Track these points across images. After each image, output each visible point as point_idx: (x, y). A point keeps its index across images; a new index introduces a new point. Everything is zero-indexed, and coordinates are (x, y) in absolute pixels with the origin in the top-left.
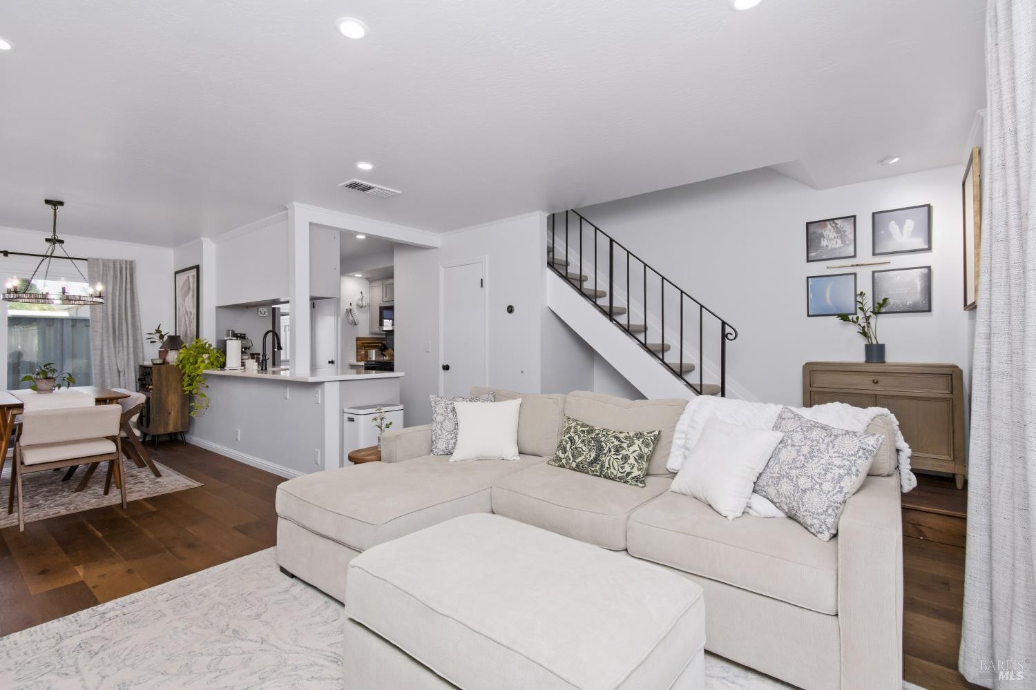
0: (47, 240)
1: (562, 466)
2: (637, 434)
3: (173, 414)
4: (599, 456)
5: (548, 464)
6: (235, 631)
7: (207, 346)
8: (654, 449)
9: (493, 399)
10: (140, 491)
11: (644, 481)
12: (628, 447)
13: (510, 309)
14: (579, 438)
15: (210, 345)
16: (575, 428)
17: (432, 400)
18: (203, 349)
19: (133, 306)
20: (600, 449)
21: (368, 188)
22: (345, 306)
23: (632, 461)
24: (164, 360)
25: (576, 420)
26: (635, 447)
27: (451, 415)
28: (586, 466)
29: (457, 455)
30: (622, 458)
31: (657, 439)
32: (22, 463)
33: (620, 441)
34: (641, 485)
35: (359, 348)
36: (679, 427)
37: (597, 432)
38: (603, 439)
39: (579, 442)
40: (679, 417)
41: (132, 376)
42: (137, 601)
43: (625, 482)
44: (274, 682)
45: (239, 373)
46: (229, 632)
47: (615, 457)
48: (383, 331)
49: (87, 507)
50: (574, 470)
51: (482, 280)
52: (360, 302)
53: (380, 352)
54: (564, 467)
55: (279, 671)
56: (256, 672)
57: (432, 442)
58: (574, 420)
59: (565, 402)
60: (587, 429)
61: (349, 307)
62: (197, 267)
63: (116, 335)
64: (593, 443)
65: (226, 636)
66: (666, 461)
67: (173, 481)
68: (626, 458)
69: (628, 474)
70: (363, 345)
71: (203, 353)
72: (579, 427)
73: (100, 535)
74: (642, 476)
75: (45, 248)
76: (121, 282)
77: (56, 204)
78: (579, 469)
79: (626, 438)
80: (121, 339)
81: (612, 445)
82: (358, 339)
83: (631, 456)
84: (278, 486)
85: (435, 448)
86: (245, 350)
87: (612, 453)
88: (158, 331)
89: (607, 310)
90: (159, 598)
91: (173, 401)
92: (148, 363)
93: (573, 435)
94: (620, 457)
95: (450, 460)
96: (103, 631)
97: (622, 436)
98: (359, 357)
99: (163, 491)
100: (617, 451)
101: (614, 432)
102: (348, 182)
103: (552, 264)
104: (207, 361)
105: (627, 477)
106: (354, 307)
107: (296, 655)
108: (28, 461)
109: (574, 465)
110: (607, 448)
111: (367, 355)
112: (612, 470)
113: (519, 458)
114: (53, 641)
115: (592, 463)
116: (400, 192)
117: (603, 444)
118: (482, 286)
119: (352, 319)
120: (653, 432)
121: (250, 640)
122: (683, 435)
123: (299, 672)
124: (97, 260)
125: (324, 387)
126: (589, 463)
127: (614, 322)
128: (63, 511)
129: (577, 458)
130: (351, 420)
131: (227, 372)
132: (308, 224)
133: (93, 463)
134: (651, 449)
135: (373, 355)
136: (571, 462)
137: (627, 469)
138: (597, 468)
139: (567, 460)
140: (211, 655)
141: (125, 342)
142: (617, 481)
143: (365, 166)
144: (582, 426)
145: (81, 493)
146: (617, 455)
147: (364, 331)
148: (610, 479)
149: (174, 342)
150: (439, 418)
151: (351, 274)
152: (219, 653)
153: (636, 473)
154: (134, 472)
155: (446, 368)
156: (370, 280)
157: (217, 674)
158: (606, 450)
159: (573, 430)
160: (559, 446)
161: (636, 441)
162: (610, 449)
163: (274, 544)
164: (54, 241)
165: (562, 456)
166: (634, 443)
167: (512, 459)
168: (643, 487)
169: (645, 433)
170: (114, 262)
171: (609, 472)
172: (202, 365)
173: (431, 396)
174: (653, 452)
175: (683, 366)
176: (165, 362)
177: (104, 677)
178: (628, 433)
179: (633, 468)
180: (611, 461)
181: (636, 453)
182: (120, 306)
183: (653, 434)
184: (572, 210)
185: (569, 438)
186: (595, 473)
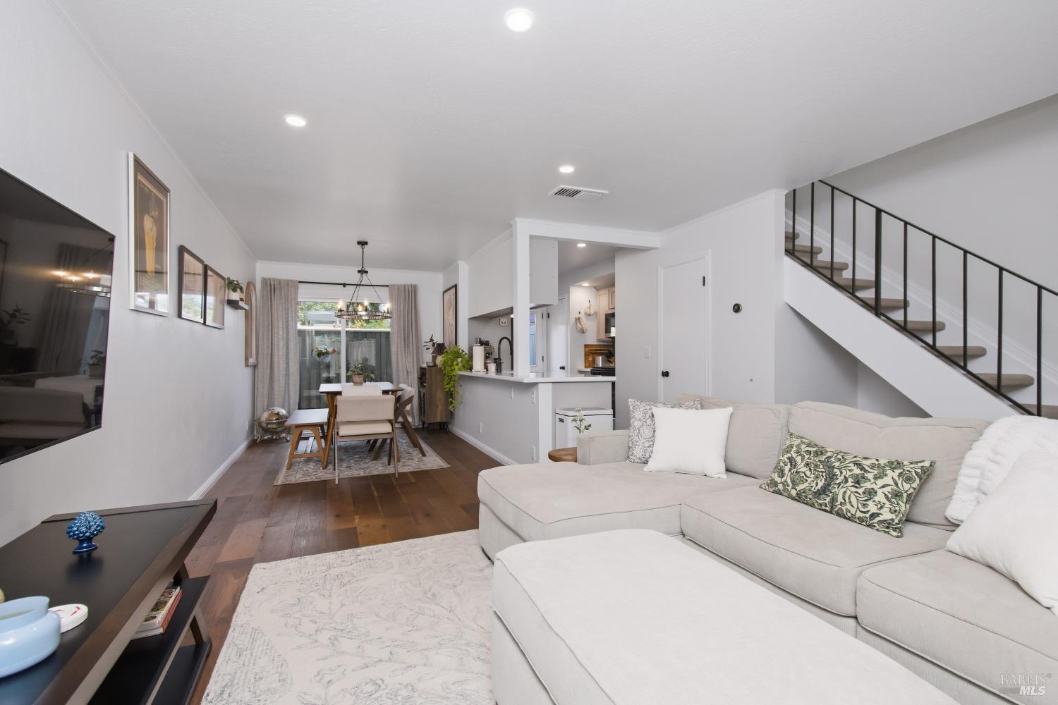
0: (359, 271)
1: (778, 492)
2: (892, 463)
3: (440, 407)
4: (829, 485)
5: (761, 487)
6: (434, 595)
7: (461, 351)
8: (921, 486)
9: (699, 406)
10: (409, 465)
11: (900, 528)
12: (876, 478)
13: (737, 308)
14: (802, 460)
15: (463, 351)
16: (798, 446)
17: (630, 404)
18: (458, 354)
19: (416, 321)
20: (831, 477)
21: (577, 192)
22: (574, 315)
23: (880, 497)
24: (435, 363)
25: (802, 438)
26: (887, 480)
27: (649, 421)
28: (811, 496)
29: (652, 465)
30: (864, 493)
31: (926, 474)
32: (338, 434)
33: (862, 469)
34: (895, 534)
35: (586, 355)
36: (969, 458)
37: (829, 454)
38: (837, 464)
39: (802, 465)
40: (971, 445)
41: (415, 376)
42: (380, 551)
43: (868, 526)
44: (448, 651)
45: (482, 374)
46: (429, 595)
47: (854, 489)
48: (610, 338)
49: (375, 473)
50: (794, 499)
51: (704, 278)
52: (588, 310)
53: (606, 359)
54: (781, 494)
55: (455, 642)
56: (437, 637)
57: (629, 448)
58: (798, 437)
59: (789, 414)
60: (815, 449)
61: (578, 316)
62: (456, 286)
63: (406, 345)
64: (821, 468)
65: (426, 597)
66: (946, 507)
67: (433, 461)
68: (871, 493)
69: (873, 516)
70: (591, 352)
71: (458, 358)
72: (803, 446)
73: (376, 494)
74: (896, 521)
75: (356, 278)
76: (409, 301)
77: (363, 244)
78: (799, 498)
79: (873, 466)
80: (409, 347)
81: (849, 473)
82: (586, 346)
83: (880, 492)
84: (480, 473)
85: (632, 455)
86: (488, 356)
87: (850, 483)
88: (432, 340)
89: (872, 303)
90: (394, 552)
91: (440, 395)
92: (424, 365)
93: (794, 455)
94: (861, 491)
95: (645, 469)
96: (353, 569)
97: (866, 463)
98: (587, 364)
99: (423, 468)
100: (858, 482)
101: (855, 457)
102: (556, 190)
103: (791, 252)
104: (460, 364)
105: (871, 519)
106: (582, 316)
107: (472, 632)
108: (341, 433)
109: (794, 493)
110: (842, 477)
111: (594, 362)
112: (848, 506)
113: (725, 476)
114: (325, 568)
115: (818, 494)
116: (607, 192)
117: (835, 470)
118: (704, 285)
119: (580, 326)
120: (923, 461)
121: (443, 607)
122: (977, 472)
123: (470, 649)
124: (394, 286)
125: (538, 388)
126: (815, 493)
127: (882, 317)
128: (362, 474)
129: (797, 485)
130: (561, 420)
131: (473, 374)
132: (528, 237)
133: (375, 440)
134: (915, 485)
135: (600, 361)
136: (789, 488)
137: (872, 508)
138: (826, 502)
139: (784, 485)
140: (412, 610)
141: (411, 348)
142: (855, 522)
143: (567, 169)
144: (809, 445)
145: (376, 462)
146: (856, 487)
147: (592, 339)
148: (845, 518)
149: (440, 349)
150: (637, 424)
151: (578, 284)
152: (417, 610)
153: (886, 515)
154: (410, 450)
155: (666, 374)
156: (597, 289)
157: (410, 628)
158: (840, 479)
159: (795, 449)
160: (776, 467)
161: (889, 472)
162: (846, 480)
163: (477, 527)
164: (363, 272)
165: (778, 480)
166: (886, 475)
167: (717, 476)
168: (897, 537)
169: (906, 463)
170: (405, 286)
171: (844, 508)
172: (456, 368)
173: (630, 400)
174: (919, 490)
175: (1003, 377)
176: (435, 365)
177: (342, 605)
178: (877, 460)
179: (881, 508)
180: (845, 493)
181: (888, 489)
182: (408, 320)
183: (920, 465)
184: (820, 181)
185: (789, 458)
186: (823, 507)
